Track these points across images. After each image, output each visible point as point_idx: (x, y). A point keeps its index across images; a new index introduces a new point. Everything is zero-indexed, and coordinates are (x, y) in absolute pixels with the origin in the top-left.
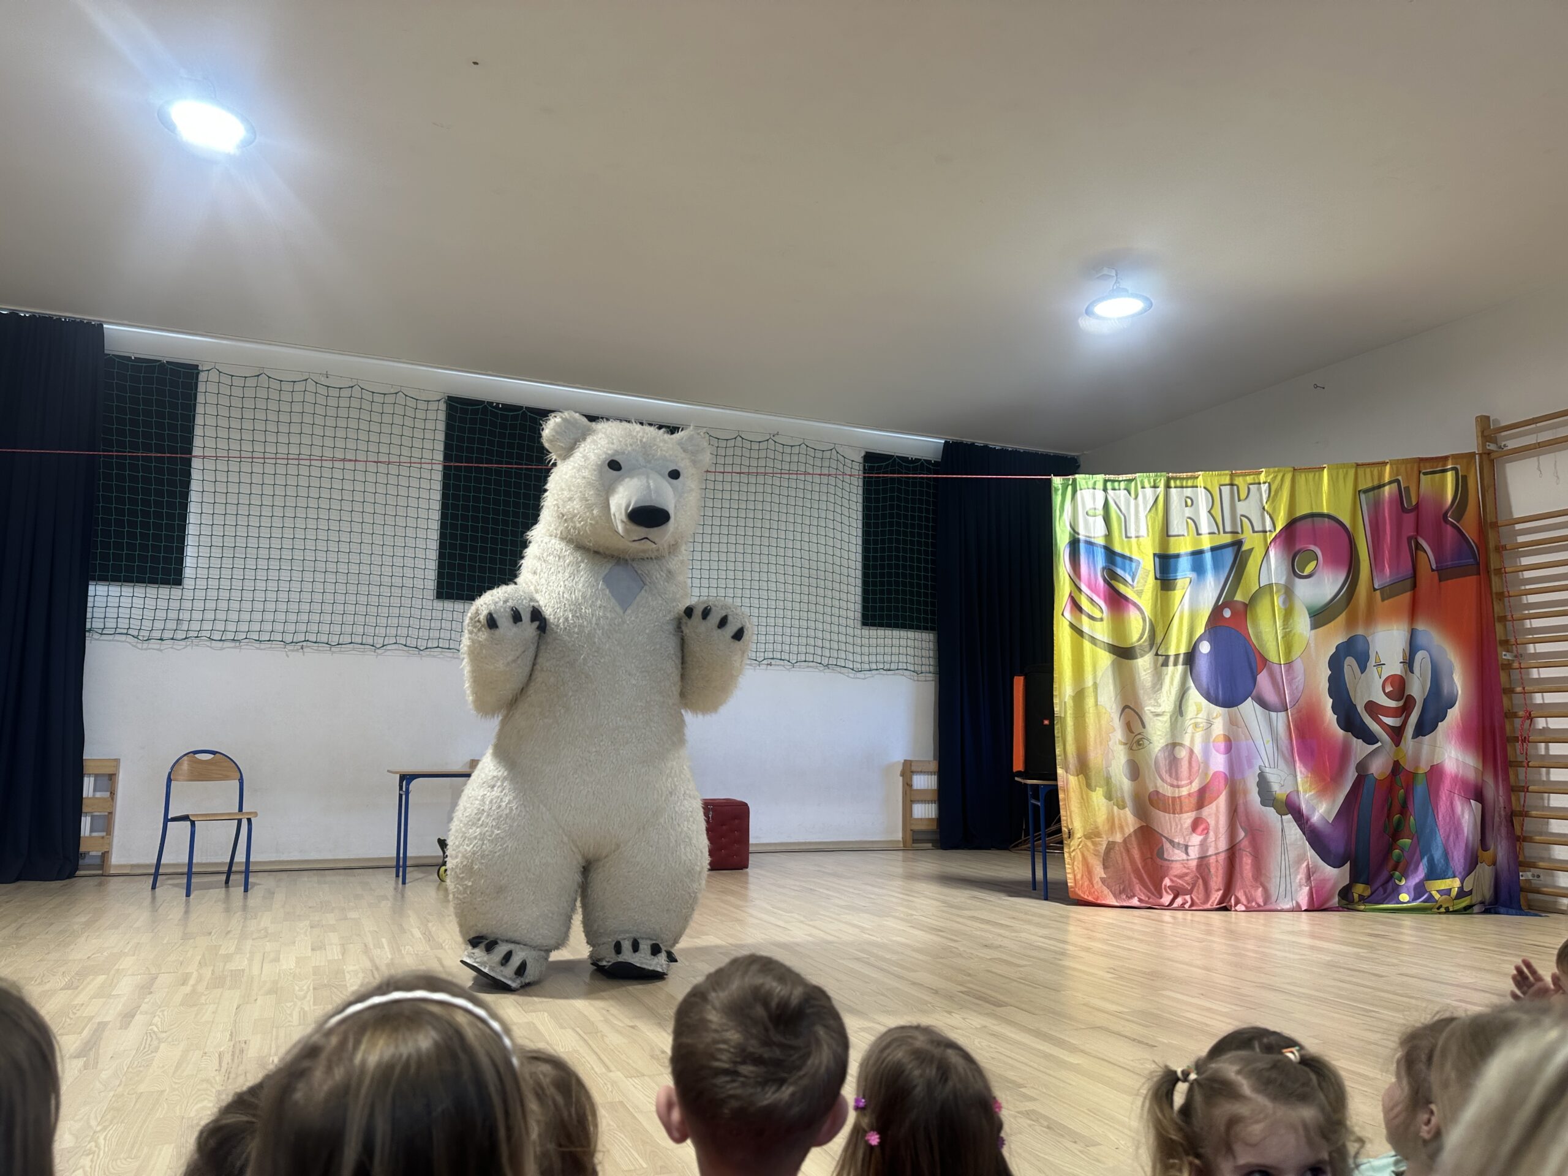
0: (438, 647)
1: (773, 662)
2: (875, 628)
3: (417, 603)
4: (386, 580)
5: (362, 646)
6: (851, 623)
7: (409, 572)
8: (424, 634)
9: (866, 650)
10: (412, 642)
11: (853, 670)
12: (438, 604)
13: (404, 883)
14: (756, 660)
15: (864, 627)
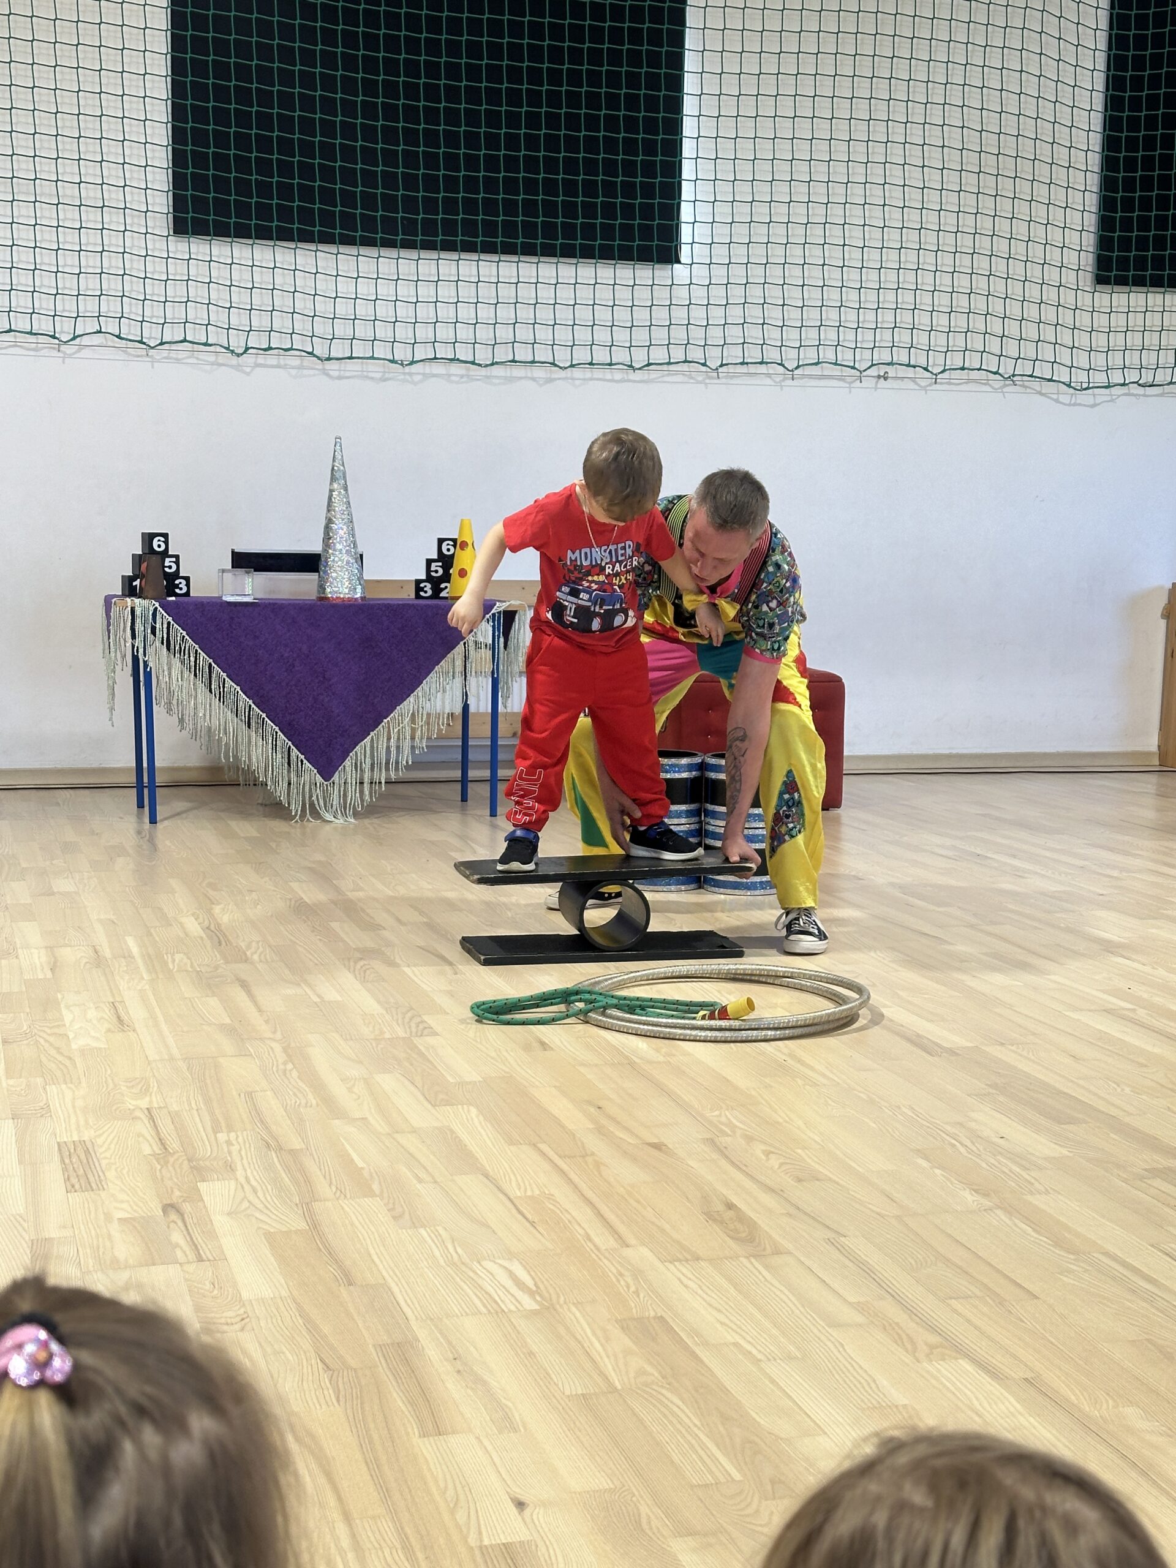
0: (185, 341)
1: (891, 371)
2: (1126, 289)
3: (135, 243)
4: (69, 192)
5: (32, 339)
6: (1069, 278)
7: (113, 175)
8: (153, 312)
9: (1101, 341)
10: (131, 330)
11: (1069, 386)
12: (180, 246)
13: (153, 820)
14: (853, 368)
15: (1099, 287)
